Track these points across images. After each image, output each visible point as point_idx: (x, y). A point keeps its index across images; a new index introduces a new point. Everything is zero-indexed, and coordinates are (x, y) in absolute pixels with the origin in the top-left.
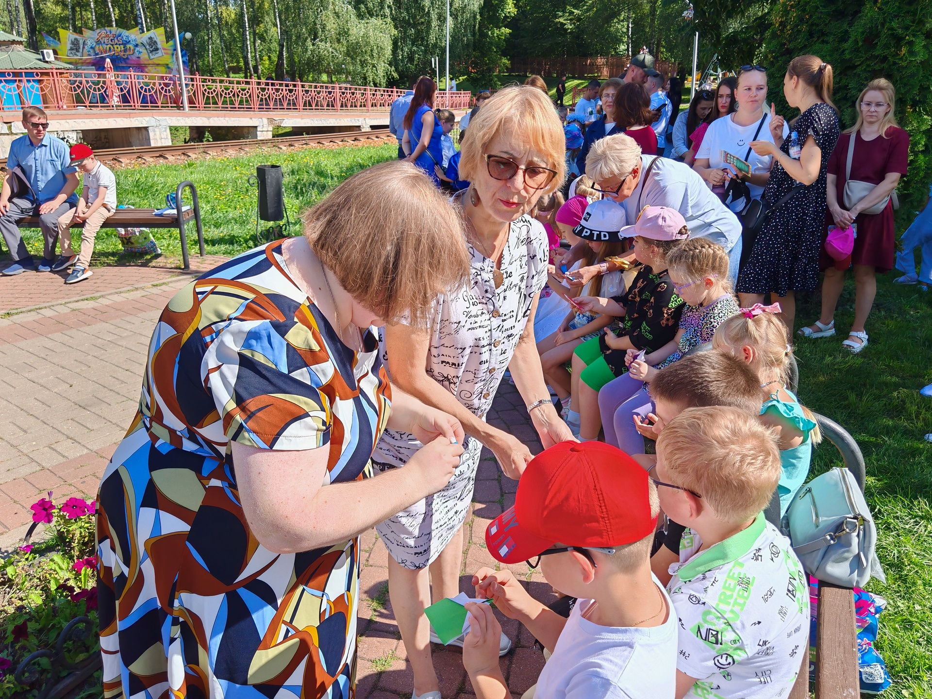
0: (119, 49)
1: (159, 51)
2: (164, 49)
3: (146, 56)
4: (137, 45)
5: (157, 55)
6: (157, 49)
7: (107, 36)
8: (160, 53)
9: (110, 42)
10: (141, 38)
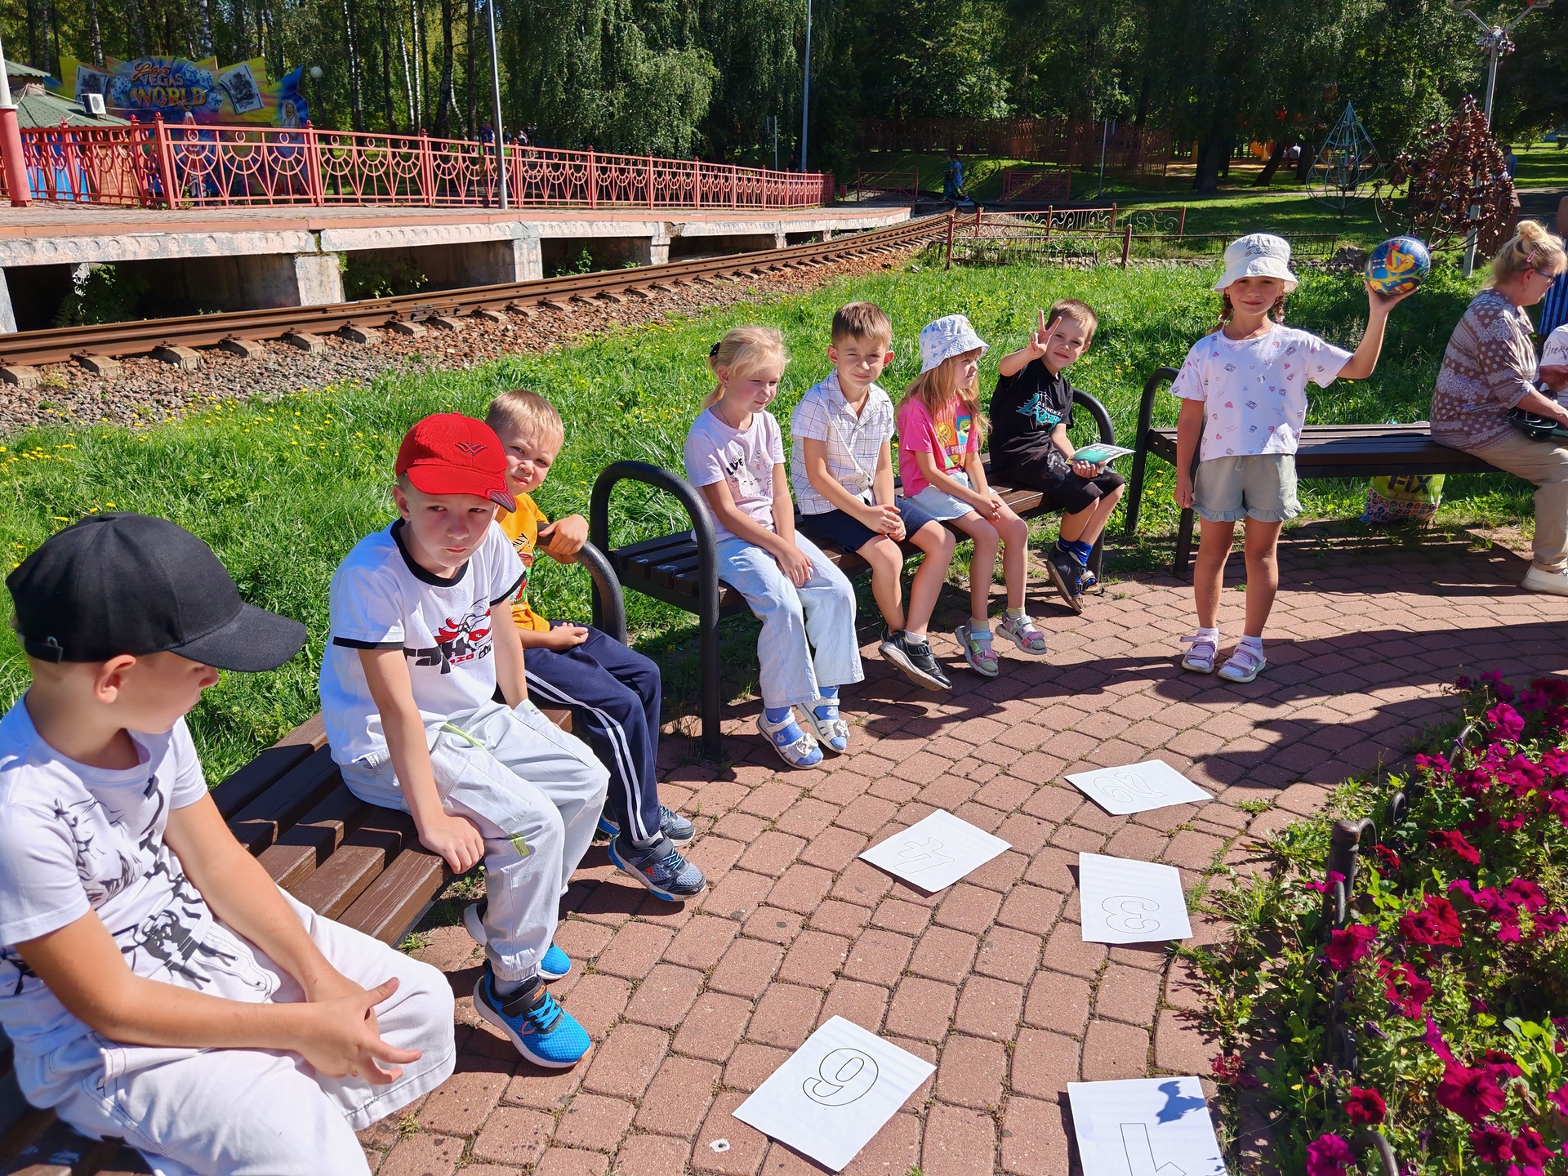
0: (178, 95)
1: (255, 100)
2: (264, 96)
3: (230, 109)
4: (212, 89)
5: (249, 108)
6: (250, 96)
7: (154, 71)
8: (256, 104)
9: (160, 83)
10: (221, 75)
